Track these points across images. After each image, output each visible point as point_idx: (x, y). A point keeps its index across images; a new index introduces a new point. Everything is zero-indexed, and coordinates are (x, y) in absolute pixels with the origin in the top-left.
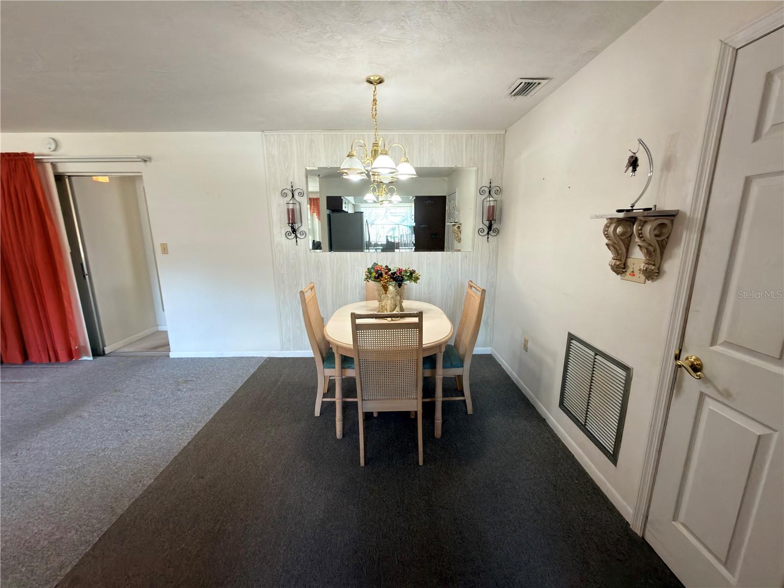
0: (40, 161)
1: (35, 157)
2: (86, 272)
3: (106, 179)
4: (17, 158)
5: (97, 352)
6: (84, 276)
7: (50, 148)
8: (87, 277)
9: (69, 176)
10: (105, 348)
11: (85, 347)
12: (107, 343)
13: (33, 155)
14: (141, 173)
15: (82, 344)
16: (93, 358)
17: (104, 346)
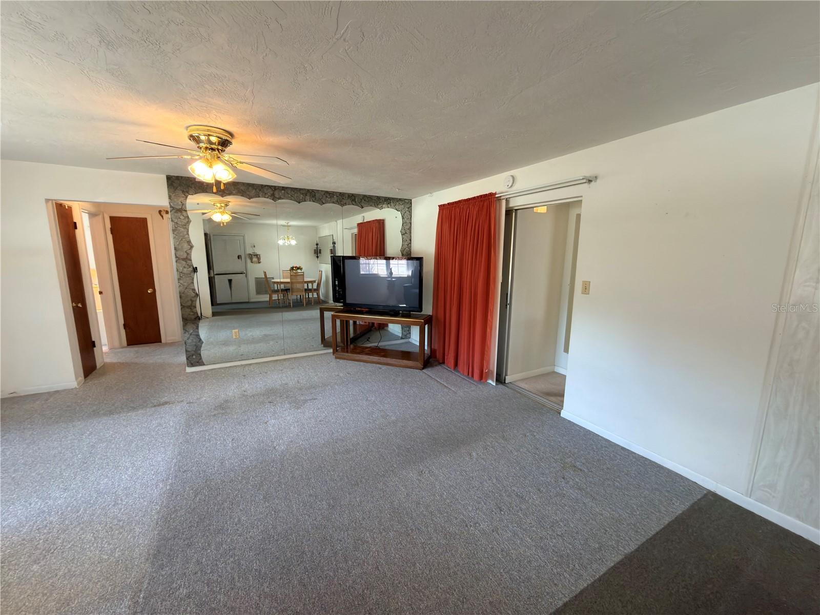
0: (499, 199)
1: (497, 196)
2: (508, 302)
3: (543, 210)
4: (483, 199)
5: (500, 380)
6: (506, 305)
7: (508, 186)
8: (508, 306)
9: (516, 210)
10: (507, 377)
11: (493, 373)
12: (509, 373)
13: (495, 194)
14: (581, 196)
15: (491, 369)
16: (496, 384)
17: (506, 375)
